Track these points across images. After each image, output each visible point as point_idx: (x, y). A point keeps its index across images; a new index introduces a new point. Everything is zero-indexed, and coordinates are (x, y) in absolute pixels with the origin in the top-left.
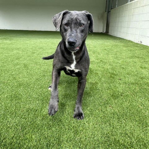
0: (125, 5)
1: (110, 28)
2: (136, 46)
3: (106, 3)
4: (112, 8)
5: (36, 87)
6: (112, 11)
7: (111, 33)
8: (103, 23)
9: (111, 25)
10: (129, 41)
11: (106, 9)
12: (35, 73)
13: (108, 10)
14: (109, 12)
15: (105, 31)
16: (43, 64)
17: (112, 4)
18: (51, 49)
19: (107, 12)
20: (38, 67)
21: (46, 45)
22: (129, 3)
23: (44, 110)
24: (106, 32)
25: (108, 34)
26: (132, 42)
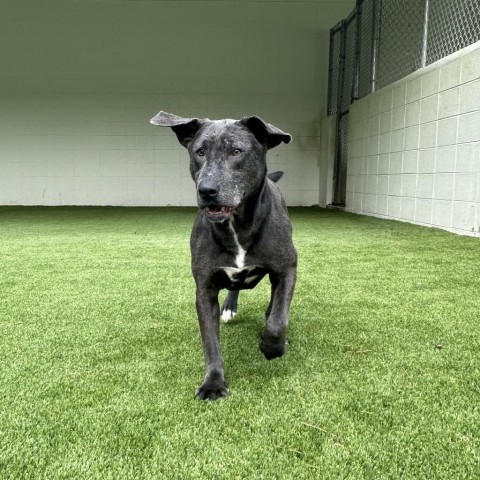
0: (410, 81)
1: (351, 185)
2: (462, 248)
3: (330, 77)
4: (356, 95)
5: (21, 393)
6: (355, 109)
7: (355, 203)
8: (320, 163)
9: (352, 169)
10: (433, 230)
11: (329, 103)
12: (19, 351)
13: (339, 107)
14: (342, 115)
15: (329, 200)
16: (54, 320)
17: (354, 81)
18: (87, 267)
19: (333, 118)
20: (32, 329)
21: (67, 255)
22: (424, 68)
23: (57, 463)
24: (333, 204)
25: (343, 212)
26: (444, 233)
